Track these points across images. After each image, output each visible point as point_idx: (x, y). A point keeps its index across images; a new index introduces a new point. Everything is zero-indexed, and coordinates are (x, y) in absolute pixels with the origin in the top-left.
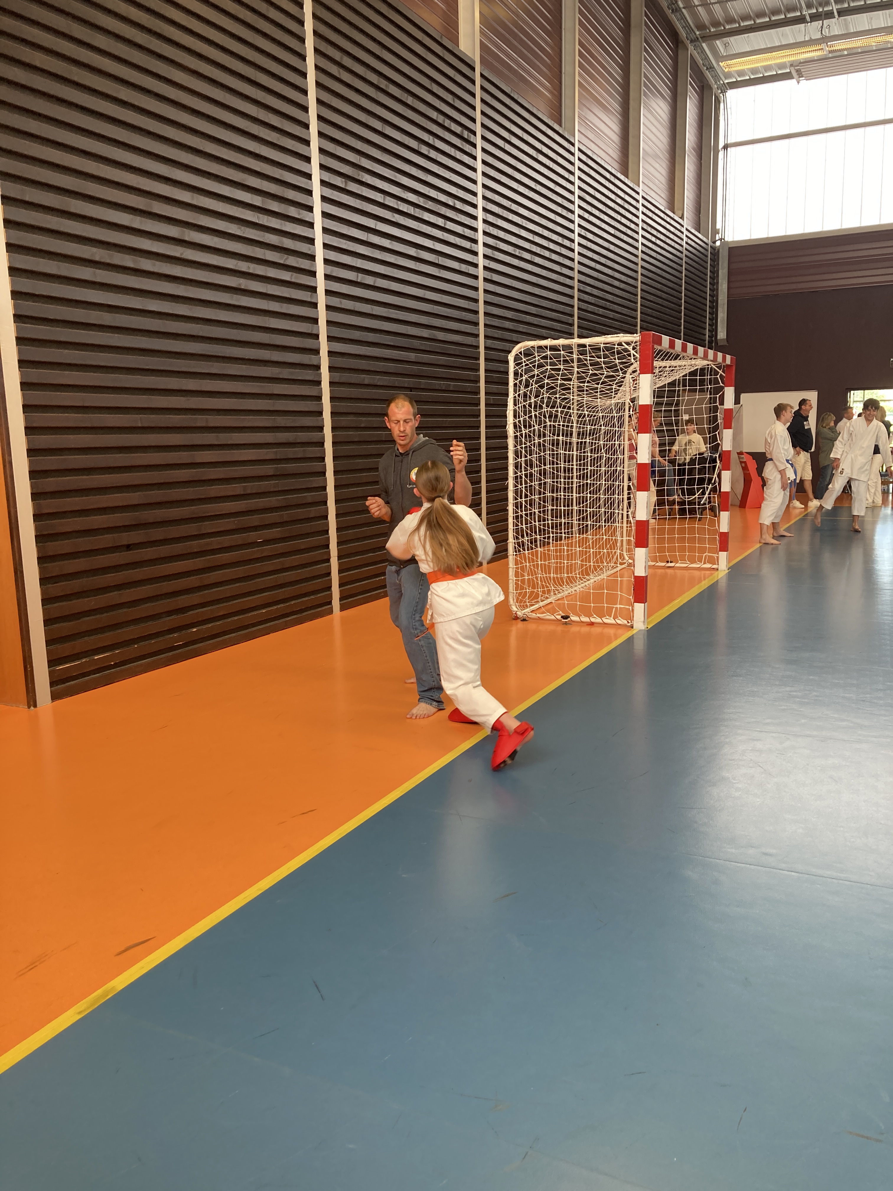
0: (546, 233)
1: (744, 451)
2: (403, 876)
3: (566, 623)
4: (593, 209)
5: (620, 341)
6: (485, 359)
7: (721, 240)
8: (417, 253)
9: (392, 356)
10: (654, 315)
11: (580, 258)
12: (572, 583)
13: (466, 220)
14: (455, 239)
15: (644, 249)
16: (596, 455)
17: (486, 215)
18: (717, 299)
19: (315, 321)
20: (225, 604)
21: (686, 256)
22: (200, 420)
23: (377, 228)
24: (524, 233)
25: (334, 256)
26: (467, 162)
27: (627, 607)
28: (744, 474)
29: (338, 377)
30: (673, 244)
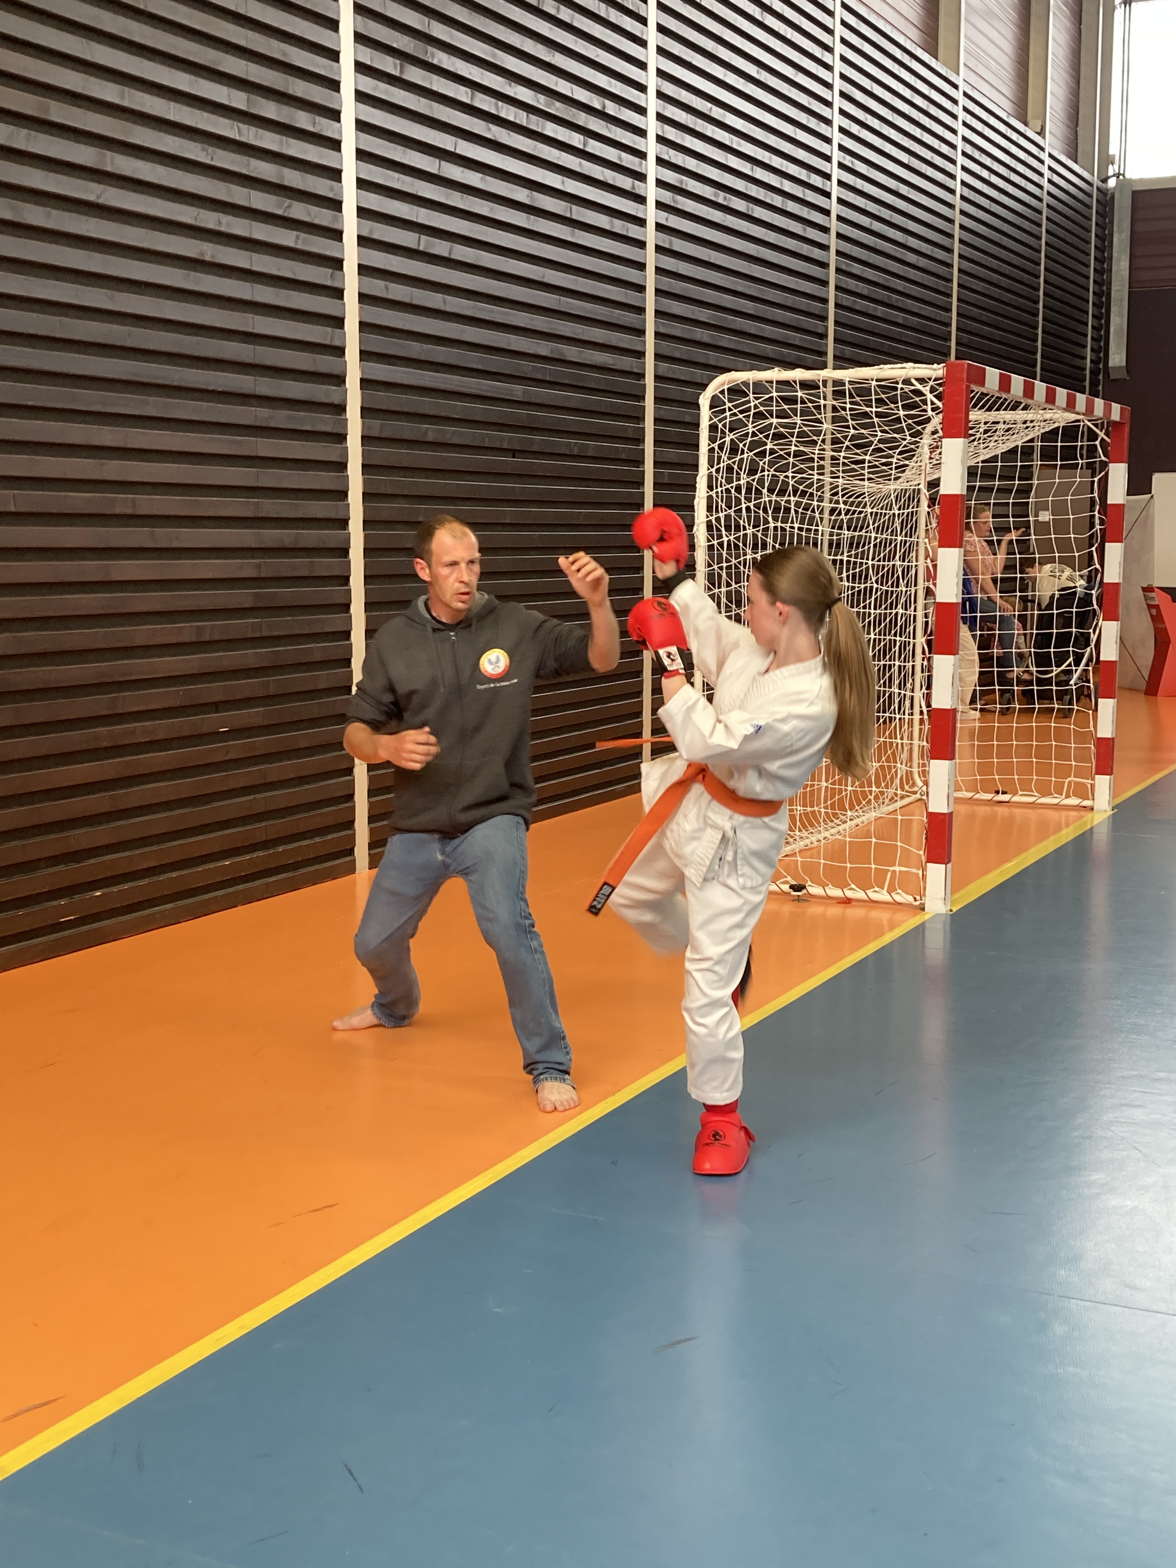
0: (776, 162)
1: (1156, 584)
3: (799, 899)
4: (869, 116)
5: (908, 376)
6: (655, 398)
7: (1117, 175)
8: (532, 198)
9: (480, 389)
10: (984, 319)
11: (842, 210)
12: (812, 825)
13: (625, 137)
14: (603, 172)
15: (967, 193)
16: (863, 586)
17: (663, 128)
18: (1109, 289)
19: (339, 322)
20: (155, 848)
21: (1048, 206)
22: (122, 503)
23: (458, 151)
24: (734, 162)
25: (375, 202)
26: (629, 29)
27: (914, 870)
28: (1155, 629)
29: (377, 426)
30: (1022, 182)
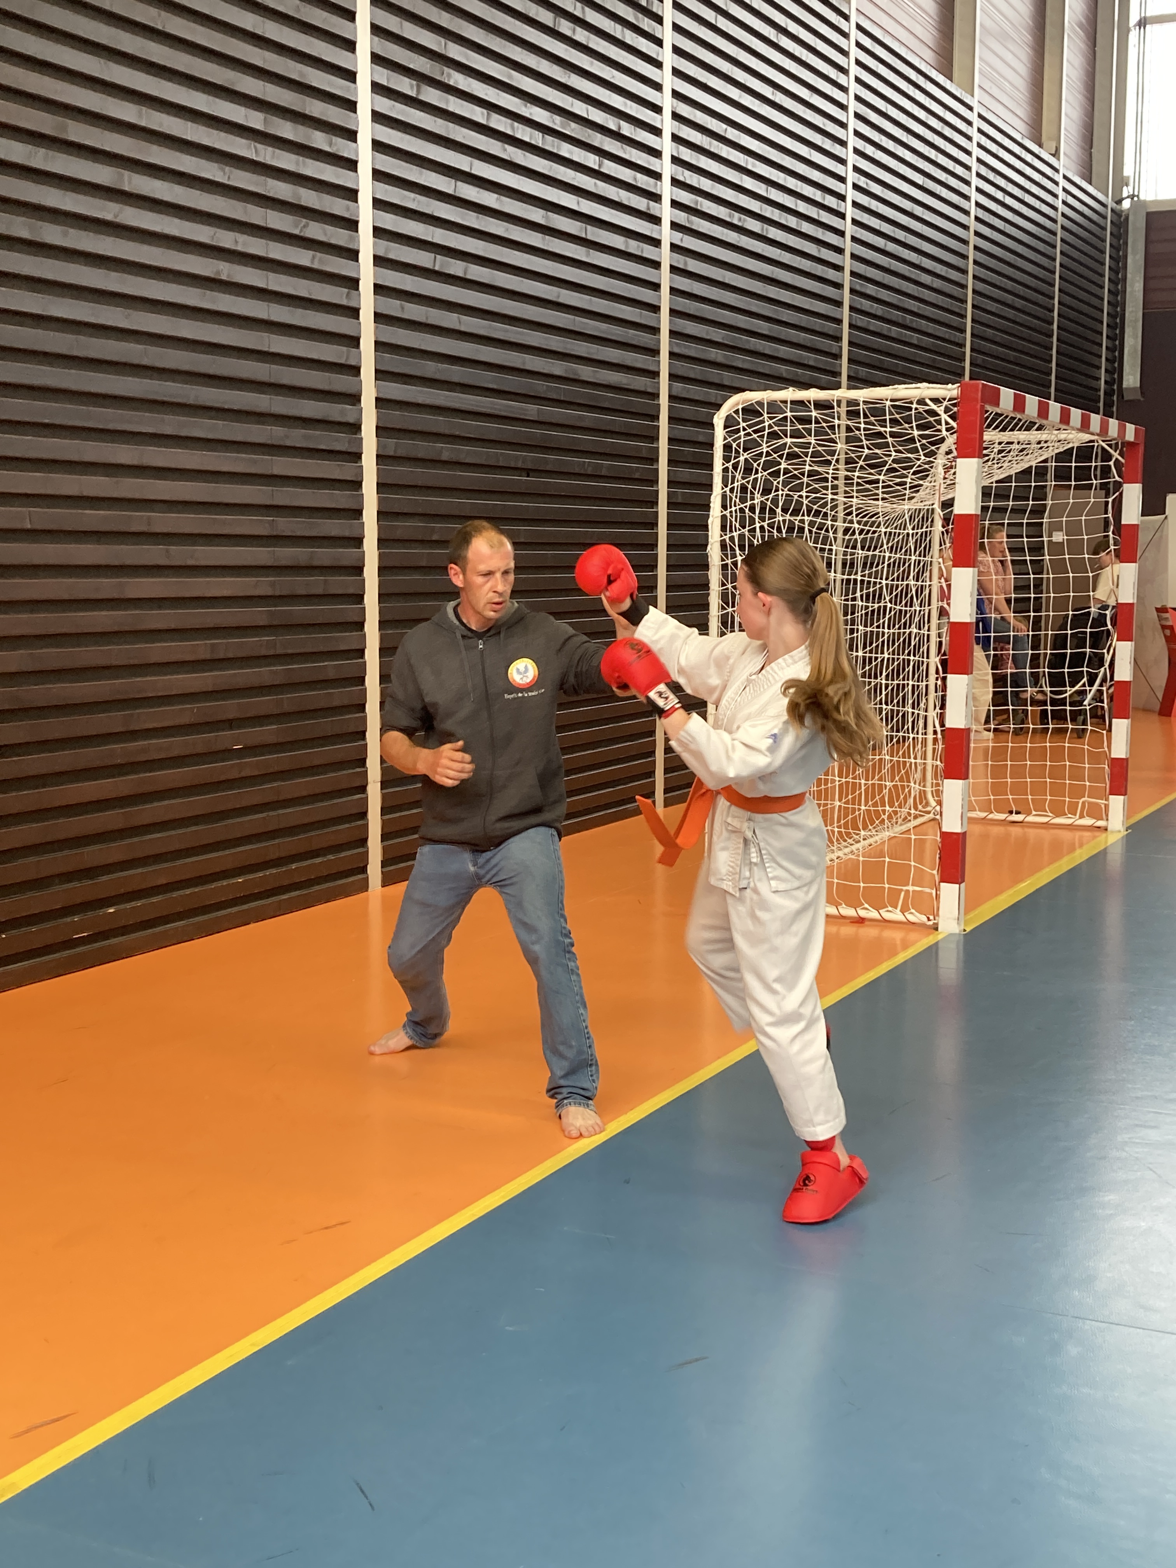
0: (791, 183)
1: (1169, 606)
2: (507, 1328)
4: (884, 138)
5: (923, 396)
6: (670, 418)
7: (1132, 197)
8: (548, 218)
9: (495, 409)
11: (856, 231)
13: (640, 158)
14: (618, 193)
15: (981, 214)
16: (876, 606)
17: (678, 148)
18: (1124, 310)
19: (354, 341)
20: (166, 865)
21: (1063, 227)
23: (473, 172)
24: (748, 183)
25: (391, 222)
26: (644, 50)
27: (927, 890)
28: (1170, 650)
29: (392, 445)
30: (1037, 204)
